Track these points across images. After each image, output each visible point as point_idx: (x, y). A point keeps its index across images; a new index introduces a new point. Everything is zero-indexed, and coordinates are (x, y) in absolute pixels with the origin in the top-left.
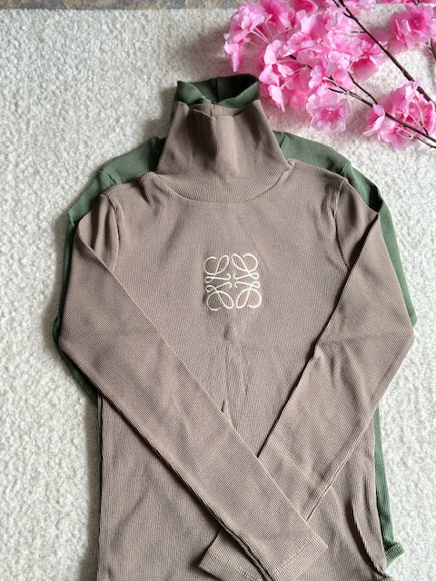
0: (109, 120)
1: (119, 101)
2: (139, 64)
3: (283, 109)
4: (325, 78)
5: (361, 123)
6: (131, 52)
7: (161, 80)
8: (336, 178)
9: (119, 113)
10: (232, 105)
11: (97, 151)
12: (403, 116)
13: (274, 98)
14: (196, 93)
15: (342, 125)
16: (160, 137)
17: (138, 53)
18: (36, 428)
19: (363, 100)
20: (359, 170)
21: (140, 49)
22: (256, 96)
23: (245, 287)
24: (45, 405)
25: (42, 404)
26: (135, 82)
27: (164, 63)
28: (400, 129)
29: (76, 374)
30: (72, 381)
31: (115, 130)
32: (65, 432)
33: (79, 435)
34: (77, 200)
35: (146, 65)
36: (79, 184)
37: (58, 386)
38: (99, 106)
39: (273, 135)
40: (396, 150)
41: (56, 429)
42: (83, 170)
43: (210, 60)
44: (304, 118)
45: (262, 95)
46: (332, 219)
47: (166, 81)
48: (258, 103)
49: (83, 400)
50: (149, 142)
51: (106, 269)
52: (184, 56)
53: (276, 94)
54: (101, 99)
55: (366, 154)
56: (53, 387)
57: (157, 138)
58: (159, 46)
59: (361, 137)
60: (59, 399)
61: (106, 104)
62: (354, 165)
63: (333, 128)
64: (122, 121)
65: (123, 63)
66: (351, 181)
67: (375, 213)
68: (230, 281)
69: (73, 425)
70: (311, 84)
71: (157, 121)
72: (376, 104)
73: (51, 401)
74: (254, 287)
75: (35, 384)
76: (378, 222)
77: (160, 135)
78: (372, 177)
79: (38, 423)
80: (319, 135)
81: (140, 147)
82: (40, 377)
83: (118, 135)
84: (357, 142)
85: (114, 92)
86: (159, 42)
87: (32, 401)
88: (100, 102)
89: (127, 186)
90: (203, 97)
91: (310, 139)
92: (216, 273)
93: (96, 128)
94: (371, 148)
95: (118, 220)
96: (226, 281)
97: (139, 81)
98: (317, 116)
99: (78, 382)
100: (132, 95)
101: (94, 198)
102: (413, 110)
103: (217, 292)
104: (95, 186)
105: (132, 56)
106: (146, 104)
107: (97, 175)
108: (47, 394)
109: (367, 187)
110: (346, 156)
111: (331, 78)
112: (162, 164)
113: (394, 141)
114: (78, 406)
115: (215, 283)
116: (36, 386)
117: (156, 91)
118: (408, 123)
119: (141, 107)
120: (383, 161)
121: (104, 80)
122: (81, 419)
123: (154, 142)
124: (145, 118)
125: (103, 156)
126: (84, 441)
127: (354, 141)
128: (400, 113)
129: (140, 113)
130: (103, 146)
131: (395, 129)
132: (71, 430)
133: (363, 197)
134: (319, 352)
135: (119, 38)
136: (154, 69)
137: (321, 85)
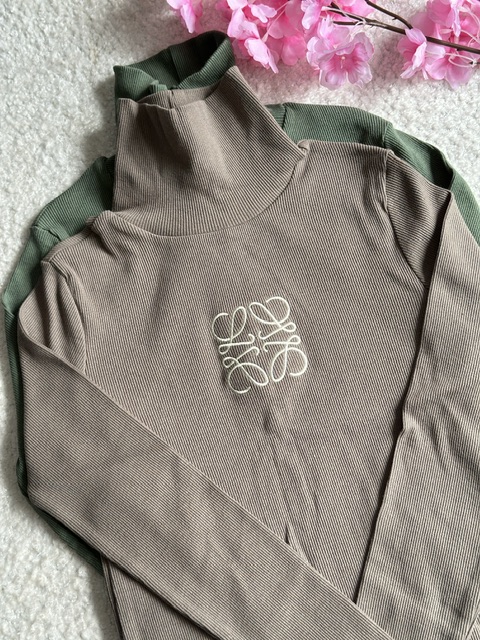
0: (31, 148)
1: (39, 117)
2: (55, 56)
3: (275, 70)
4: (324, 8)
5: (394, 61)
6: (41, 41)
7: (91, 71)
8: (376, 153)
9: (43, 134)
10: (199, 83)
11: (25, 197)
12: (452, 35)
13: (256, 58)
14: (144, 79)
15: (366, 72)
16: (109, 156)
17: (50, 42)
18: (25, 628)
19: (389, 27)
20: (406, 131)
21: (52, 34)
22: (231, 60)
23: (279, 348)
24: (32, 590)
25: (27, 590)
26: (56, 84)
27: (91, 45)
28: (453, 56)
29: (64, 534)
30: (62, 546)
31: (42, 161)
32: (68, 625)
33: (88, 625)
34: (11, 276)
35: (65, 56)
36: (10, 251)
37: (43, 558)
38: (13, 132)
39: (267, 111)
40: (454, 87)
41: (54, 623)
42: (10, 230)
43: (155, 25)
44: (308, 74)
45: (239, 57)
46: (383, 216)
47: (99, 70)
48: (235, 71)
49: (83, 572)
50: (93, 168)
51: (72, 371)
52: (117, 29)
53: (258, 50)
54: (13, 122)
55: (411, 104)
56: (37, 560)
57: (104, 159)
58: (78, 24)
59: (399, 81)
60: (49, 578)
61: (22, 127)
62: (397, 126)
63: (353, 81)
64: (49, 145)
65: (32, 61)
66: (398, 151)
67: (445, 192)
68: (255, 344)
69: (77, 611)
70: (306, 23)
71: (99, 132)
72: (410, 27)
73: (37, 583)
74: (292, 344)
75: (10, 562)
76: (453, 203)
77: (107, 152)
78: (427, 137)
79: (27, 620)
80: (337, 94)
81: (83, 178)
82: (15, 550)
83: (49, 167)
84: (394, 90)
85: (30, 106)
86: (77, 17)
87: (11, 588)
88: (13, 126)
89: (77, 238)
90: (155, 82)
91: (324, 103)
92: (233, 337)
93: (15, 165)
94: (417, 93)
95: (74, 293)
96: (250, 346)
97: (61, 81)
98: (326, 67)
99: (69, 546)
100: (55, 104)
101: (35, 268)
102: (466, 22)
103: (240, 365)
104: (32, 250)
105: (43, 47)
106: (78, 112)
107: (31, 234)
108: (30, 573)
109: (424, 152)
110: (383, 115)
111: (333, 5)
112: (119, 195)
113: (448, 75)
114: (78, 581)
115: (234, 352)
116: (13, 565)
117: (88, 90)
118: (464, 44)
119: (72, 118)
120: (440, 108)
121: (11, 91)
122: (86, 599)
123: (99, 165)
124: (81, 132)
125: (33, 203)
126: (98, 631)
127: (389, 91)
128: (448, 31)
129: (73, 127)
130: (31, 189)
131: (447, 57)
132: (76, 620)
133: (421, 171)
134: (409, 422)
135: (20, 26)
136: (78, 58)
137: (320, 20)
